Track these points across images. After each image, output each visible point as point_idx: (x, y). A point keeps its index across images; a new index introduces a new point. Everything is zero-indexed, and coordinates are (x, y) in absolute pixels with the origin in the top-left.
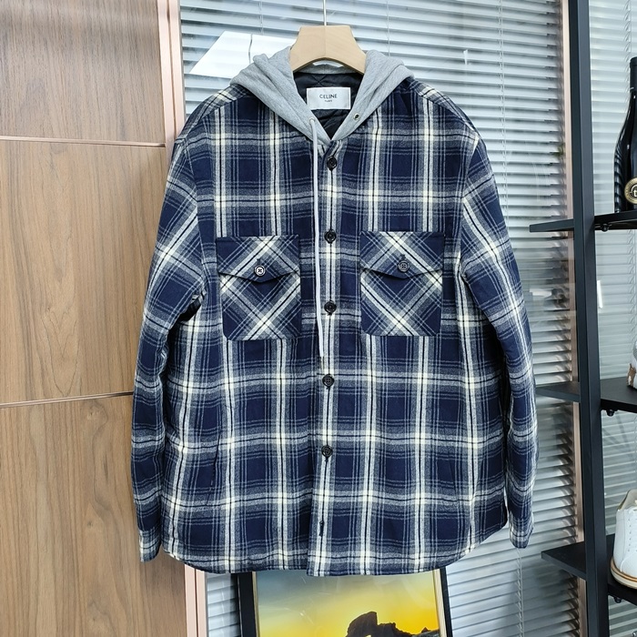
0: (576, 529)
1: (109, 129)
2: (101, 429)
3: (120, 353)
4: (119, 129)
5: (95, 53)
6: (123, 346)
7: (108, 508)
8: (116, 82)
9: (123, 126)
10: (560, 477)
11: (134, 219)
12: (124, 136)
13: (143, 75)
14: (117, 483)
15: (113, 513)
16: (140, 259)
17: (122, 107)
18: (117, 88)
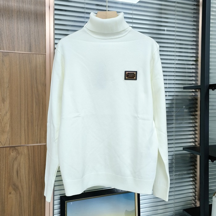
0: (197, 200)
1: (25, 48)
2: (16, 158)
3: (25, 130)
4: (29, 48)
5: (21, 19)
6: (26, 128)
7: (17, 188)
8: (29, 30)
9: (30, 46)
10: (191, 181)
11: (33, 81)
12: (30, 50)
13: (39, 28)
14: (21, 178)
15: (19, 190)
16: (34, 96)
17: (30, 40)
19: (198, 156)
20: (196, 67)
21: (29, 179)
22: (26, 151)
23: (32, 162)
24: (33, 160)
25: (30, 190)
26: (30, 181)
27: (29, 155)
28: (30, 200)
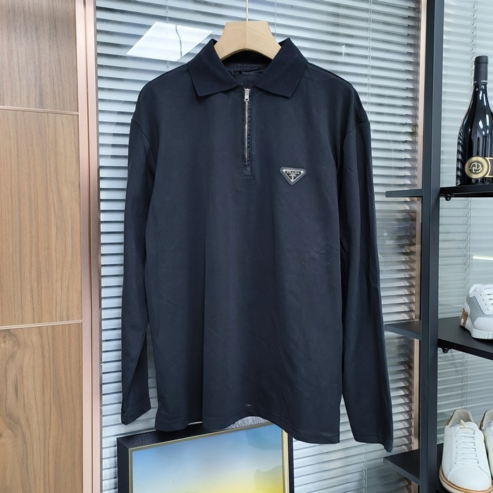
1: (28, 97)
2: (12, 356)
4: (37, 98)
5: (18, 31)
6: (35, 285)
7: (17, 422)
8: (37, 57)
9: (41, 95)
11: (48, 176)
12: (41, 103)
13: (60, 53)
14: (26, 401)
15: (21, 427)
16: (52, 210)
17: (40, 79)
18: (37, 63)
19: (417, 342)
20: (412, 147)
21: (44, 403)
22: (35, 338)
23: (50, 364)
24: (52, 360)
25: (48, 428)
26: (47, 406)
27: (43, 346)
28: (47, 449)
